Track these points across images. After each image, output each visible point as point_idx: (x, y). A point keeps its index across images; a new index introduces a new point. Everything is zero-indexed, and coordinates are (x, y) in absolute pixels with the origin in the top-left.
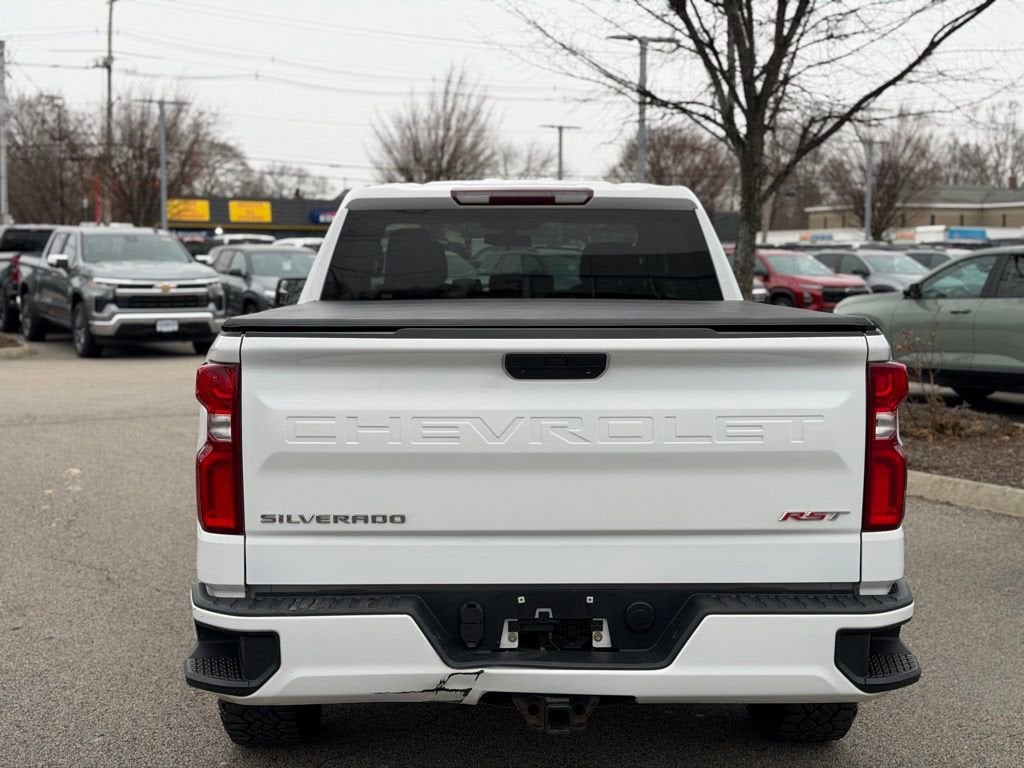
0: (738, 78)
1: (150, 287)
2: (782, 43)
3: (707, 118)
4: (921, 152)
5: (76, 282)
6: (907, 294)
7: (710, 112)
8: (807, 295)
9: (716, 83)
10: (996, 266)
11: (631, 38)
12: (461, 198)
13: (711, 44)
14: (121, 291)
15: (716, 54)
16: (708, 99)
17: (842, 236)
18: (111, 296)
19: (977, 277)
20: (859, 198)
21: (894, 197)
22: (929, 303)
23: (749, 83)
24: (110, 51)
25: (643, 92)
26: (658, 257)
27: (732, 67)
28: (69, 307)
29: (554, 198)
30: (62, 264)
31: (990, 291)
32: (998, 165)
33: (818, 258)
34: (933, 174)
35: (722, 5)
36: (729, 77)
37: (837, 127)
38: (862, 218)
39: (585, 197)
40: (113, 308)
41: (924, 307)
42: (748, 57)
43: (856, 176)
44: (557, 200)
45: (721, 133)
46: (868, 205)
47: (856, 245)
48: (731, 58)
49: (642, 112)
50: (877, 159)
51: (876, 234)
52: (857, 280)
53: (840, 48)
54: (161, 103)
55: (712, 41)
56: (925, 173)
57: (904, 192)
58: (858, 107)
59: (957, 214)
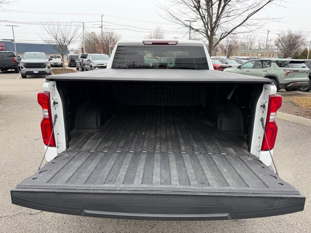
0: (209, 25)
1: (103, 64)
2: (218, 17)
3: (203, 32)
4: (236, 43)
5: (91, 63)
6: (238, 68)
7: (203, 31)
8: (217, 67)
9: (205, 25)
10: (255, 63)
11: (188, 21)
12: (145, 43)
13: (204, 17)
14: (98, 65)
15: (205, 19)
16: (203, 28)
17: (222, 57)
18: (97, 66)
19: (251, 65)
20: (225, 51)
21: (231, 51)
22: (242, 69)
23: (211, 25)
24: (102, 25)
25: (190, 27)
26: (193, 59)
27: (208, 22)
28: (90, 68)
29: (168, 43)
30: (89, 60)
31: (254, 67)
32: (247, 46)
33: (219, 61)
34: (237, 47)
35: (206, 10)
36: (207, 24)
37: (227, 35)
38: (226, 54)
39: (176, 43)
40: (97, 68)
41: (241, 70)
42: (211, 20)
43: (225, 47)
44: (169, 44)
45: (205, 35)
46: (227, 52)
47: (225, 59)
48: (208, 20)
49: (190, 31)
50: (229, 44)
51: (228, 57)
52: (226, 65)
53: (230, 19)
54: (109, 33)
55: (205, 16)
56: (236, 47)
57: (233, 50)
58: (231, 31)
59: (241, 54)
